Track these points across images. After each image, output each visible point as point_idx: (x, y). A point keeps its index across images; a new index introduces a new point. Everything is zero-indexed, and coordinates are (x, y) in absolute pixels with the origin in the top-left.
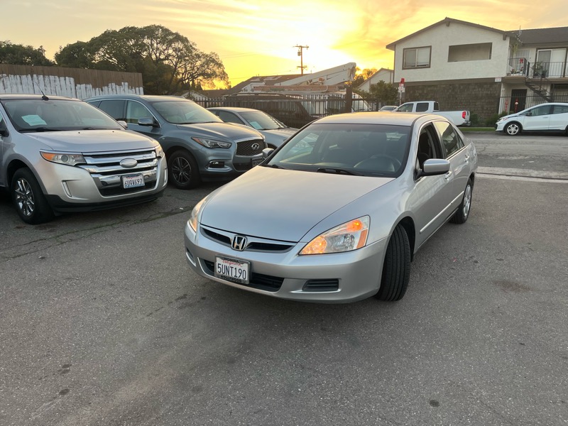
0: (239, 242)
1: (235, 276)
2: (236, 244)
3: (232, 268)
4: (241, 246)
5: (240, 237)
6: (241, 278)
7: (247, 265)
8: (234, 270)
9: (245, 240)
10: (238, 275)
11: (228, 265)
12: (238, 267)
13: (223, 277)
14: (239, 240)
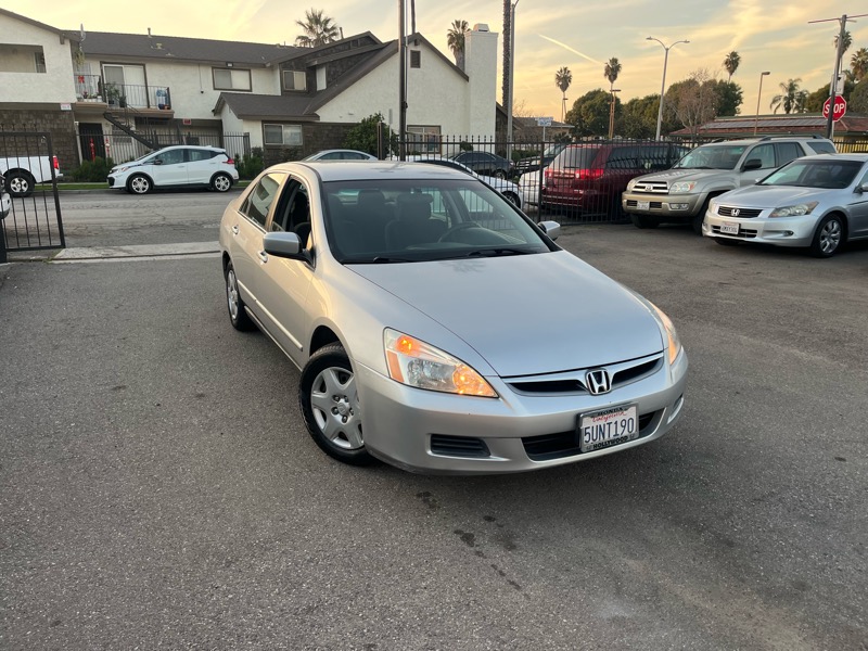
0: (599, 381)
1: (616, 435)
2: (597, 386)
3: (609, 424)
4: (604, 384)
5: (597, 372)
6: (626, 433)
7: (634, 408)
8: (613, 426)
9: (606, 373)
10: (620, 430)
11: (602, 423)
12: (619, 418)
13: (597, 447)
14: (599, 377)
